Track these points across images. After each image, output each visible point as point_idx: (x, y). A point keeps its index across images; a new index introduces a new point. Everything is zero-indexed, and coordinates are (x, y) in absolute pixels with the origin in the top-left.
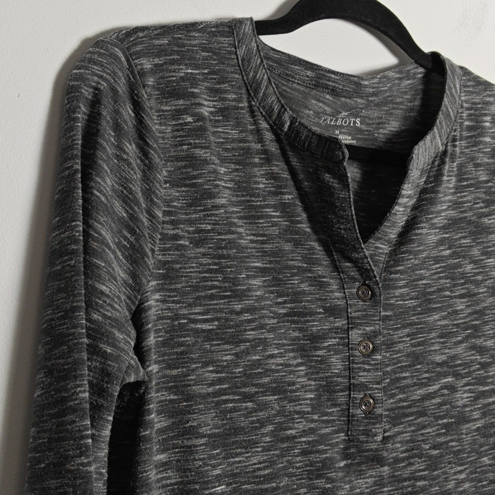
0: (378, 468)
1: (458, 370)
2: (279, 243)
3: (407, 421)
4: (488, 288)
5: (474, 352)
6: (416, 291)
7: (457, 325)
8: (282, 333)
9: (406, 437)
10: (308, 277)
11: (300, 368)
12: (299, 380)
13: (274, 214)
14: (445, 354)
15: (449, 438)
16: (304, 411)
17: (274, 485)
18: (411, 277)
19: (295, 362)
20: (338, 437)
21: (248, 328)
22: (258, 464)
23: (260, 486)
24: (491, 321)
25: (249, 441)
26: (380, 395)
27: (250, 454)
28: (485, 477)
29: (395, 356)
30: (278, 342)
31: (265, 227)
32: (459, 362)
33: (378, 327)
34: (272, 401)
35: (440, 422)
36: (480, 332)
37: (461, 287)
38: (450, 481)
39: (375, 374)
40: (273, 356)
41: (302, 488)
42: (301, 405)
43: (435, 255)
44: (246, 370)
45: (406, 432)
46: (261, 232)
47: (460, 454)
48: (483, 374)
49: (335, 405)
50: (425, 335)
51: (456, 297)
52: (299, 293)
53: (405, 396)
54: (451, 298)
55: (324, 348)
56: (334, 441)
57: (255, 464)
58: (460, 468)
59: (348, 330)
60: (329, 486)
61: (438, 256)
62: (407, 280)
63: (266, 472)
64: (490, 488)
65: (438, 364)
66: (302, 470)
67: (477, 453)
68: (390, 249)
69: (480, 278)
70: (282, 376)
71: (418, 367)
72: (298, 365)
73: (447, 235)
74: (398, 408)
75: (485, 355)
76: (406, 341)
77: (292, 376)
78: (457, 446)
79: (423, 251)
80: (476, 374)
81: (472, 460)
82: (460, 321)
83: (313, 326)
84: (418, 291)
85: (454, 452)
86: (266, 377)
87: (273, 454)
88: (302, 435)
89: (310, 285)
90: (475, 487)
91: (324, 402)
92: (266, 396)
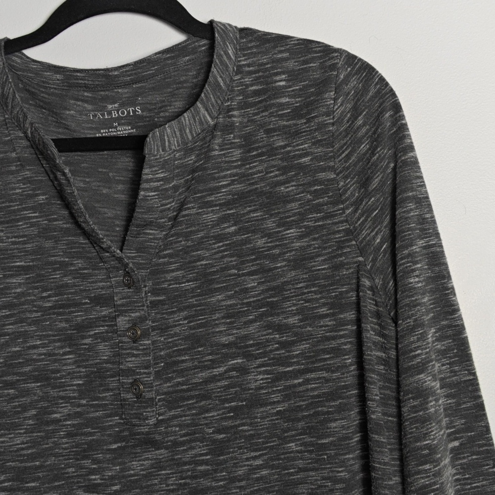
0: (153, 451)
1: (250, 351)
2: (38, 242)
3: (187, 404)
4: (289, 261)
5: (271, 331)
6: (195, 273)
7: (249, 304)
8: (48, 325)
9: (185, 421)
10: (71, 270)
11: (67, 357)
12: (65, 368)
13: (33, 215)
14: (233, 334)
15: (238, 422)
16: (70, 396)
17: (37, 463)
18: (186, 259)
19: (61, 351)
20: (111, 421)
21: (7, 322)
22: (21, 444)
23: (23, 464)
24: (292, 297)
25: (12, 423)
26: (149, 379)
27: (12, 436)
28: (293, 465)
29: (170, 340)
30: (41, 334)
31: (24, 228)
32: (252, 342)
33: (143, 313)
34: (34, 388)
35: (227, 405)
36: (278, 309)
37: (250, 264)
38: (241, 467)
39: (143, 359)
40: (35, 347)
41: (69, 468)
42: (67, 390)
43: (216, 233)
44: (7, 361)
45: (185, 416)
46: (21, 234)
47: (253, 439)
48: (283, 353)
49: (108, 390)
50: (206, 316)
51: (243, 275)
52: (62, 286)
53: (184, 379)
54: (239, 276)
55: (90, 336)
56: (107, 424)
57: (18, 444)
58: (253, 454)
59: (115, 318)
60: (94, 466)
61: (221, 234)
62: (180, 262)
63: (30, 451)
64: (299, 476)
65: (224, 346)
66: (69, 450)
67: (279, 438)
68: (164, 233)
69: (277, 251)
70: (44, 364)
71: (200, 349)
72: (65, 354)
73: (232, 211)
74: (176, 392)
75: (286, 333)
76: (183, 324)
77: (56, 364)
78: (249, 430)
79: (198, 231)
80: (274, 354)
81: (273, 446)
82: (252, 300)
83: (77, 316)
84: (197, 273)
85: (246, 437)
86: (27, 366)
87: (36, 436)
88: (66, 419)
89: (74, 278)
90: (278, 475)
91: (95, 387)
92: (28, 383)
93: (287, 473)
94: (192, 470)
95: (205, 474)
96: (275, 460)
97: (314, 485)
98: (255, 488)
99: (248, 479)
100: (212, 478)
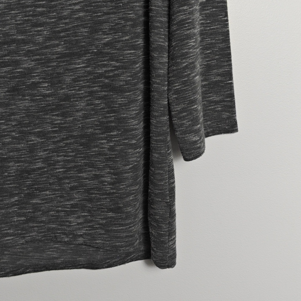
93: (97, 16)
94: (33, 11)
95: (42, 14)
96: (89, 6)
97: (113, 23)
98: (75, 24)
99: (70, 18)
100: (47, 16)
